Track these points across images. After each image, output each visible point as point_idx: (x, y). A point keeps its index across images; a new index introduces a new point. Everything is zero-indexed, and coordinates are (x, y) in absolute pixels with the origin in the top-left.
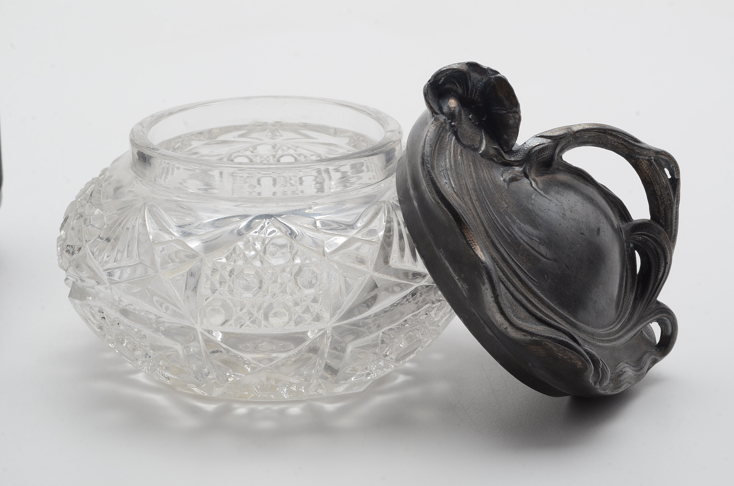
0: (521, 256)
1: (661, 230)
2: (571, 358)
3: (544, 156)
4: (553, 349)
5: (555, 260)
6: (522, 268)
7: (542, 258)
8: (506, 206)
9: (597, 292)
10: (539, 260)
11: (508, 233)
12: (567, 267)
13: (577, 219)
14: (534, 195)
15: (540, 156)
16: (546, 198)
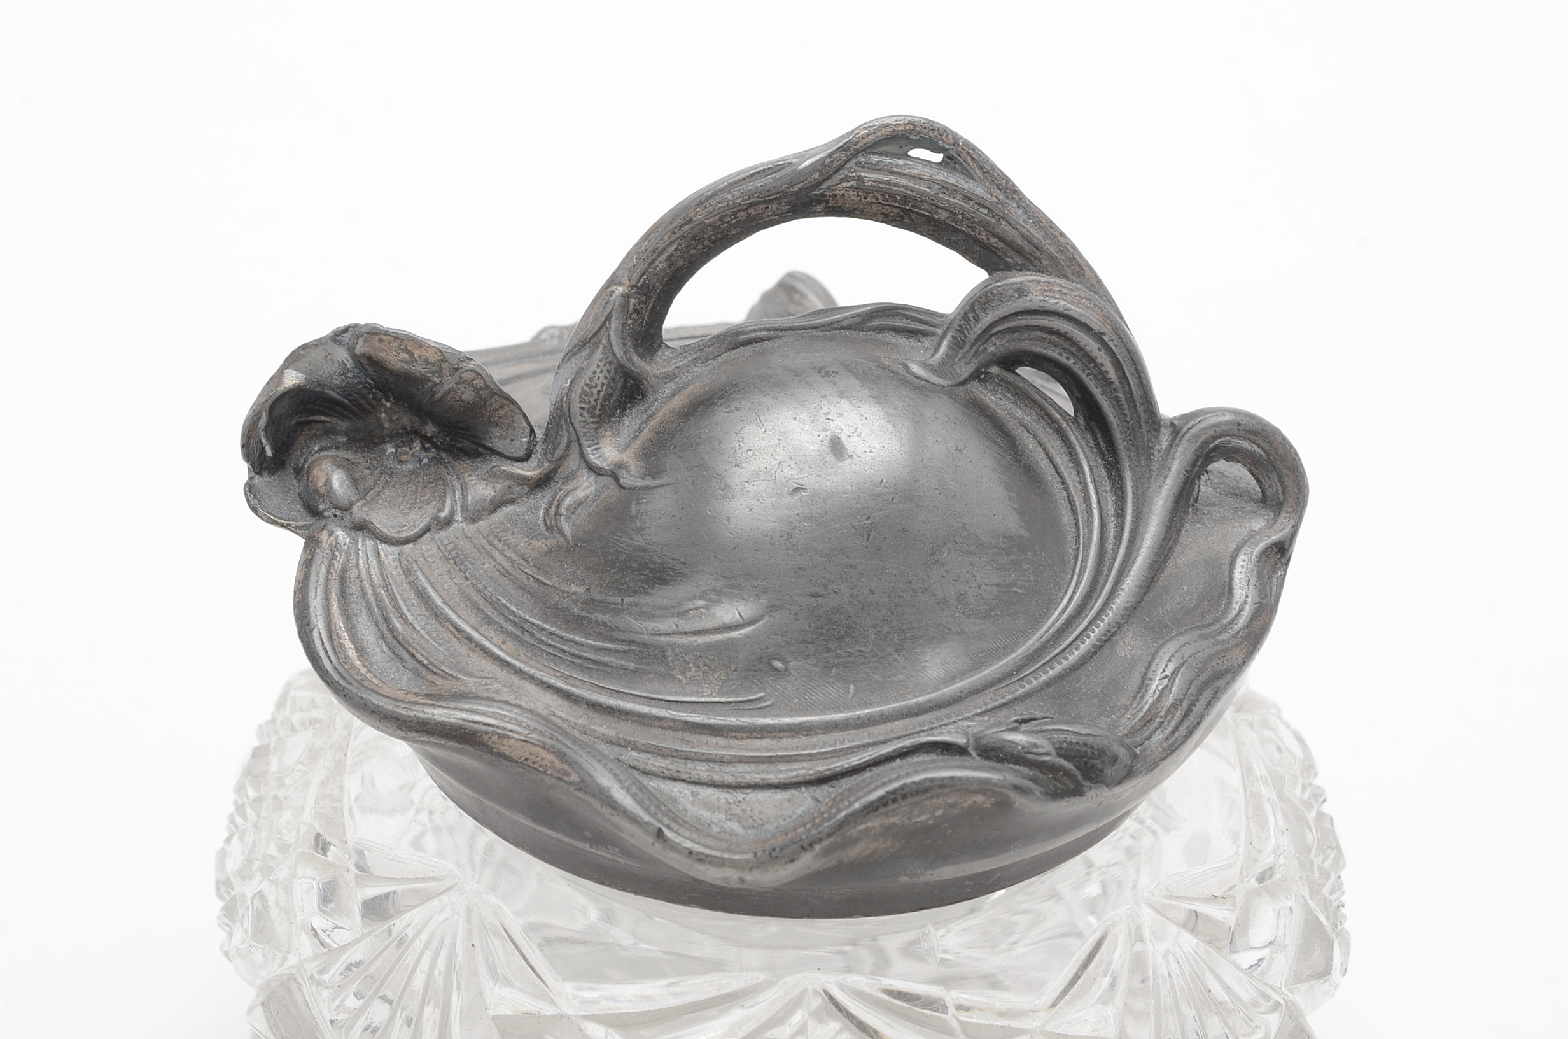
0: (683, 673)
1: (1021, 283)
2: (952, 806)
3: (602, 394)
4: (894, 824)
5: (772, 608)
6: (703, 700)
7: (734, 634)
8: (582, 590)
9: (945, 574)
10: (731, 644)
11: (617, 651)
12: (815, 595)
13: (762, 469)
14: (634, 502)
15: (593, 403)
16: (662, 486)
